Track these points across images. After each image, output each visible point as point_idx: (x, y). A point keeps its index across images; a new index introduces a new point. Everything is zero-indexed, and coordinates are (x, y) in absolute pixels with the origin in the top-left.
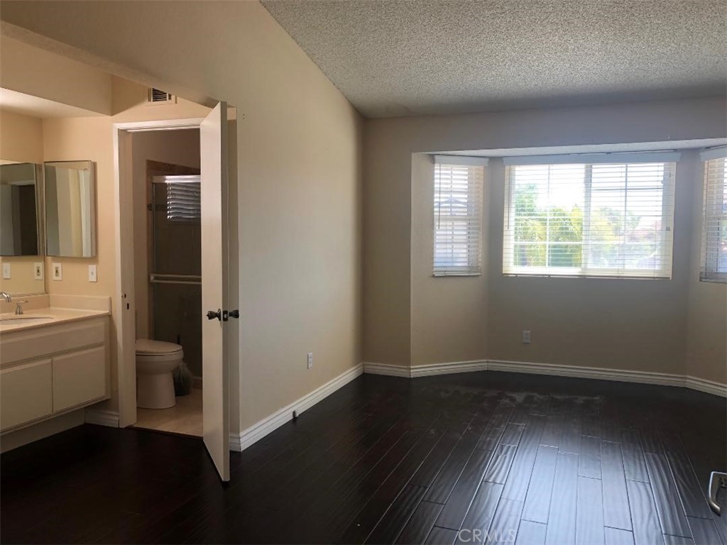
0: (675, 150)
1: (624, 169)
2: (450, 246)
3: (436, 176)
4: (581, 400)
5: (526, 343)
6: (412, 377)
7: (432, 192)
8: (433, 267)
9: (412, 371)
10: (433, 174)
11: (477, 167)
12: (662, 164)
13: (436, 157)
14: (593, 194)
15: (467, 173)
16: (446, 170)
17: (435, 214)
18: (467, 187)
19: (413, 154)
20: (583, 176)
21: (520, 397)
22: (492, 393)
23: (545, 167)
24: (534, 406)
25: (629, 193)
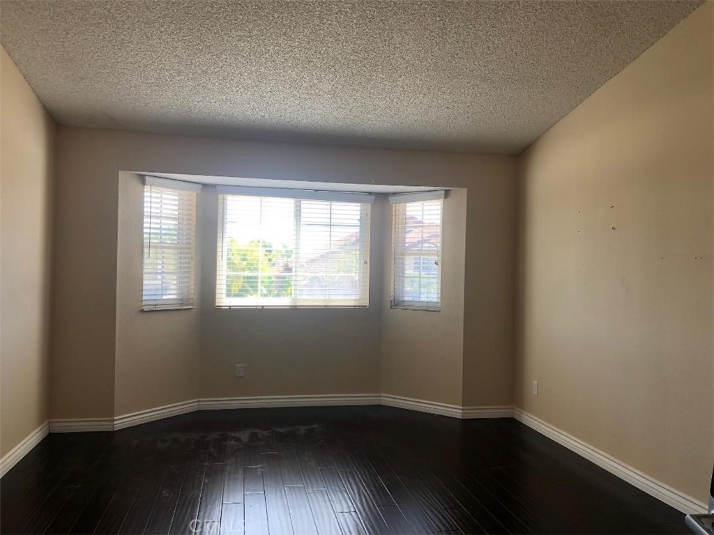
0: (370, 193)
1: (329, 207)
2: (159, 277)
3: (146, 199)
4: (302, 430)
5: (238, 377)
6: (116, 429)
7: (142, 216)
8: (142, 301)
9: (115, 423)
10: (143, 197)
11: (188, 193)
12: (359, 204)
13: (147, 179)
14: (302, 228)
15: (177, 198)
16: (157, 193)
17: (145, 241)
18: (177, 213)
19: (120, 172)
20: (293, 210)
21: (244, 436)
22: (213, 436)
23: (257, 199)
24: (263, 443)
25: (333, 228)
